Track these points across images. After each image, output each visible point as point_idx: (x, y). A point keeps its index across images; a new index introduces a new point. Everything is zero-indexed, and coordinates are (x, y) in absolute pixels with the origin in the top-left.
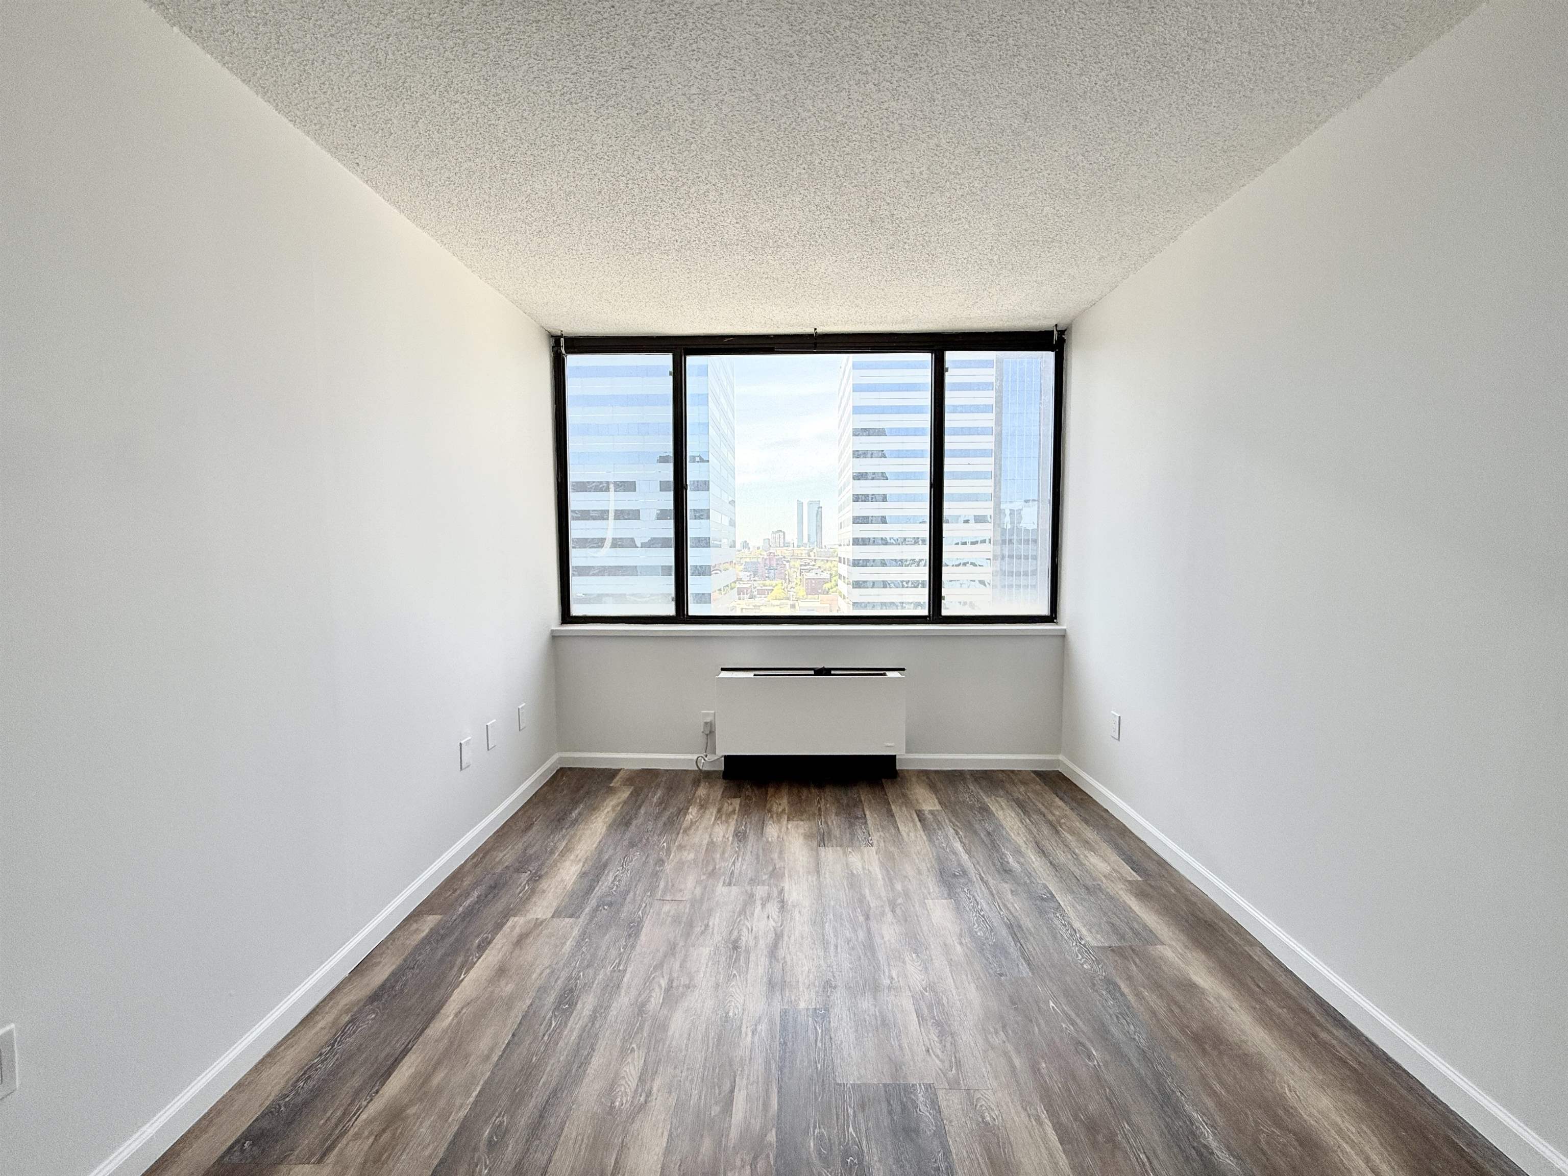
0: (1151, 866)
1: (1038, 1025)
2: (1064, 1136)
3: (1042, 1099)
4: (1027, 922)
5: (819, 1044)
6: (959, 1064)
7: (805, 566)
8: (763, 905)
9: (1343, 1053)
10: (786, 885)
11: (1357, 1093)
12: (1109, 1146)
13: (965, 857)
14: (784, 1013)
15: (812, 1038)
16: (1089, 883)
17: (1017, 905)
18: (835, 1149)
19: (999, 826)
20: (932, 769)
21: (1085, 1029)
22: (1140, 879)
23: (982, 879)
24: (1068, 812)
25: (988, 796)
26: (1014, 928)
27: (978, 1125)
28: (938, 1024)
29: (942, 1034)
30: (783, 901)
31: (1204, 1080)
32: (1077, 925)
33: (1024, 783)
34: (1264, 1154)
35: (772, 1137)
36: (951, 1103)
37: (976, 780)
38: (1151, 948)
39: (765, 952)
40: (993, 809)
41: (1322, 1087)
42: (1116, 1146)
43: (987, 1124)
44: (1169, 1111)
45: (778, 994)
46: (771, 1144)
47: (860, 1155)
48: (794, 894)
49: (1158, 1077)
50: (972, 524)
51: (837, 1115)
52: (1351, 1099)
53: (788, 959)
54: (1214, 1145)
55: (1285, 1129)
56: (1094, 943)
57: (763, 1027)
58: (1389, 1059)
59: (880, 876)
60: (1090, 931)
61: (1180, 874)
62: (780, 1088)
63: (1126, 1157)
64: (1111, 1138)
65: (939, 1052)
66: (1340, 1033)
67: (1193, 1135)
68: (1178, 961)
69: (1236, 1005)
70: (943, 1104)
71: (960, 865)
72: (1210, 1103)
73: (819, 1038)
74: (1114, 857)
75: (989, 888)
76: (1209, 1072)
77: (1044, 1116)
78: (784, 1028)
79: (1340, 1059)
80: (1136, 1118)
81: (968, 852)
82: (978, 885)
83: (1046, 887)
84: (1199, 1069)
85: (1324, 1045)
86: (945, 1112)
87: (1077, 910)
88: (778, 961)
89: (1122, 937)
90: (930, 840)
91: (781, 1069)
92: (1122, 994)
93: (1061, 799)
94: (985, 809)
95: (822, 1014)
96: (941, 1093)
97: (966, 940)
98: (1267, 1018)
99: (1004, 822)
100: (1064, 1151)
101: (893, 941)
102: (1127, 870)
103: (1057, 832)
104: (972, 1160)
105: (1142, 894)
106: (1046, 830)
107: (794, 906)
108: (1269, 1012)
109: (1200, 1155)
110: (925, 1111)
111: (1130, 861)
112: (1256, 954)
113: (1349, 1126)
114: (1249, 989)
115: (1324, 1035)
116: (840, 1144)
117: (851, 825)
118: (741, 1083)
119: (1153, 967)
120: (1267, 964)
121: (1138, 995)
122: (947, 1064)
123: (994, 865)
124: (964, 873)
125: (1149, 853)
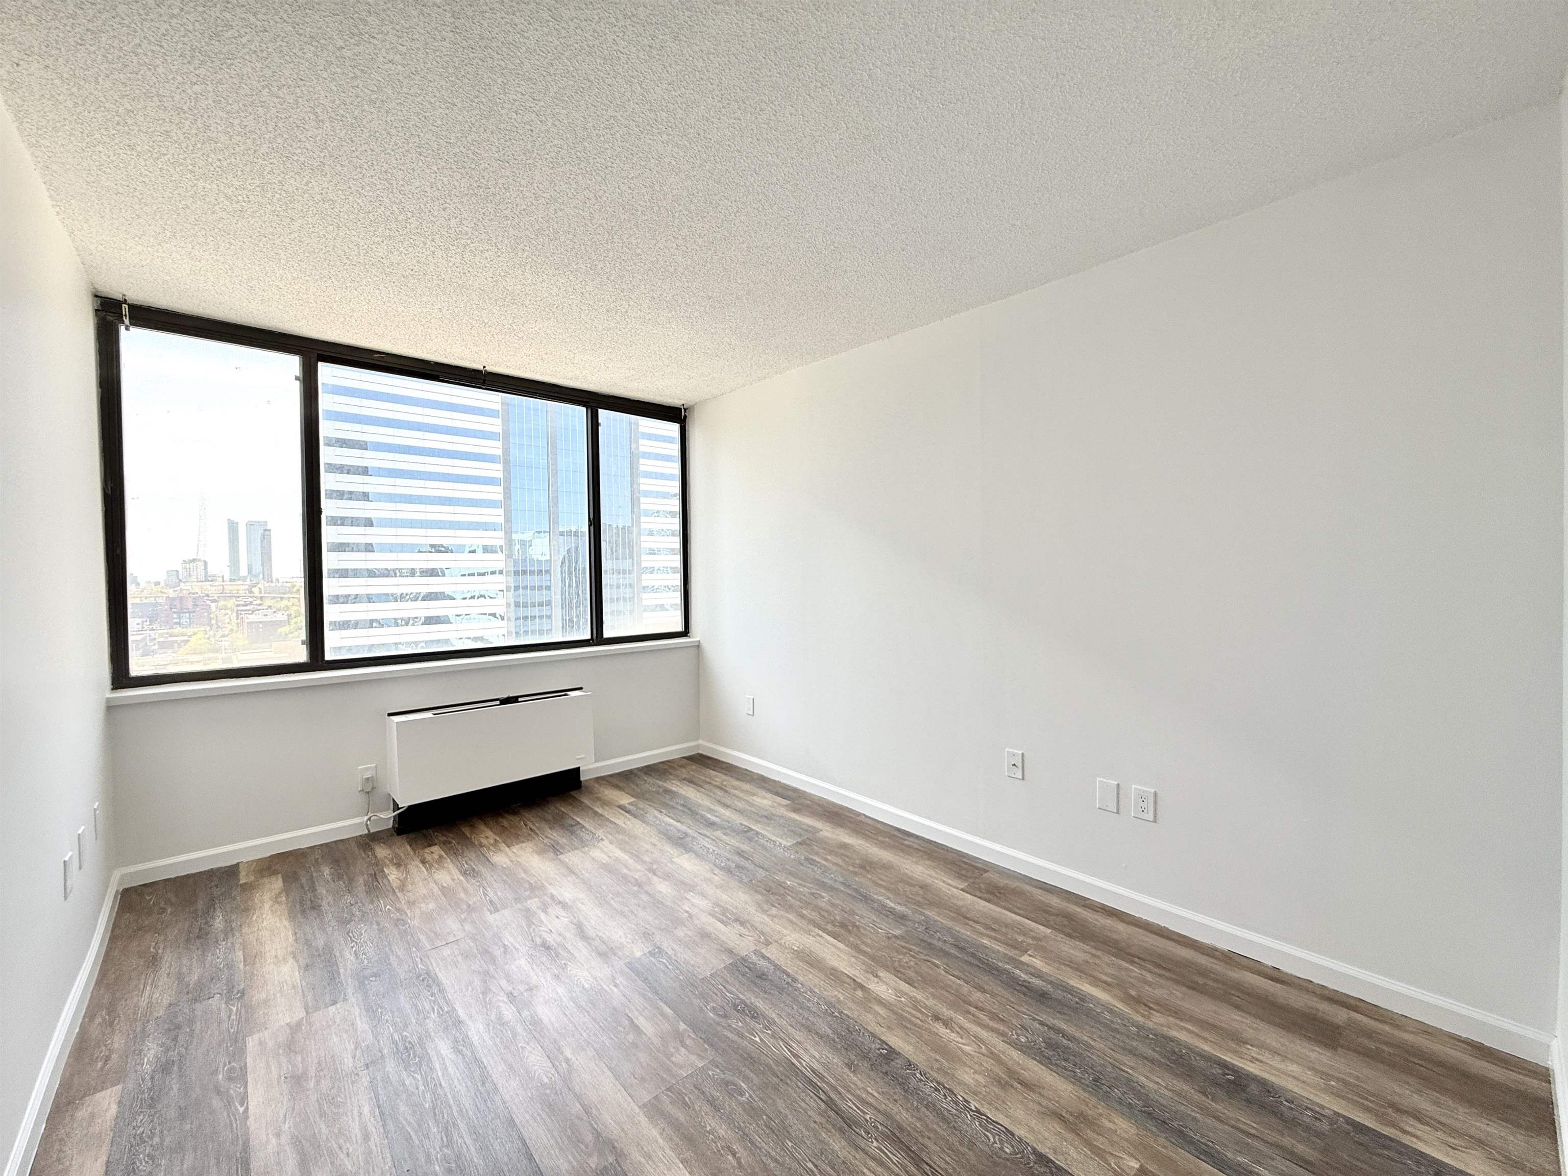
0: (790, 793)
1: (788, 895)
2: (835, 936)
3: (815, 927)
4: (746, 847)
5: (670, 967)
6: (762, 933)
7: (246, 605)
8: (546, 912)
9: (916, 846)
10: (552, 890)
11: (928, 859)
12: (855, 929)
13: (679, 825)
14: (629, 965)
15: (662, 967)
16: (766, 813)
17: (734, 842)
18: (726, 1007)
19: (686, 799)
20: (606, 774)
21: (811, 886)
22: (789, 802)
23: (700, 833)
24: (724, 777)
25: (665, 782)
26: (740, 853)
27: (793, 953)
28: (737, 920)
29: (742, 924)
30: (560, 902)
31: (875, 883)
32: (774, 838)
33: (682, 766)
34: (912, 898)
35: (682, 1026)
36: (772, 952)
37: (646, 773)
38: (817, 835)
39: (578, 939)
40: (674, 789)
41: (917, 863)
42: (858, 927)
43: (796, 951)
44: (869, 902)
45: (613, 957)
46: (686, 1030)
47: (743, 1002)
48: (566, 894)
49: (856, 890)
50: (480, 555)
51: (714, 993)
52: (928, 862)
53: (601, 934)
54: (892, 905)
55: (914, 886)
56: (789, 844)
57: (620, 980)
58: (932, 841)
59: (627, 857)
60: (782, 838)
61: (808, 793)
62: (666, 1003)
63: (865, 929)
64: (854, 925)
65: (747, 933)
66: (911, 839)
67: (884, 906)
68: (834, 837)
69: (868, 845)
70: (768, 955)
71: (679, 831)
72: (882, 890)
73: (668, 964)
74: (769, 795)
75: (708, 837)
76: (875, 878)
77: (821, 933)
78: (637, 973)
79: (917, 849)
80: (859, 912)
81: (678, 821)
82: (700, 838)
83: (742, 824)
84: (870, 879)
85: (909, 846)
86: (772, 958)
87: (767, 830)
88: (593, 939)
89: (800, 835)
90: (644, 822)
91: (656, 993)
92: (818, 862)
93: (713, 770)
94: (667, 791)
95: (657, 952)
96: (763, 951)
97: (717, 871)
98: (883, 846)
99: (688, 795)
100: (839, 941)
101: (669, 891)
102: (779, 799)
103: (726, 791)
104: (801, 970)
105: (796, 811)
106: (719, 792)
107: (574, 902)
108: (883, 842)
109: (890, 912)
110: (762, 963)
111: (777, 794)
112: (862, 818)
113: (932, 873)
114: (867, 836)
115: (906, 843)
116: (728, 1004)
117: (572, 833)
118: (634, 1014)
119: (823, 843)
120: (869, 822)
121: (826, 860)
122: (757, 937)
123: (701, 823)
124: (686, 834)
125: (786, 787)
